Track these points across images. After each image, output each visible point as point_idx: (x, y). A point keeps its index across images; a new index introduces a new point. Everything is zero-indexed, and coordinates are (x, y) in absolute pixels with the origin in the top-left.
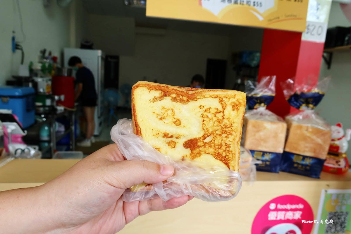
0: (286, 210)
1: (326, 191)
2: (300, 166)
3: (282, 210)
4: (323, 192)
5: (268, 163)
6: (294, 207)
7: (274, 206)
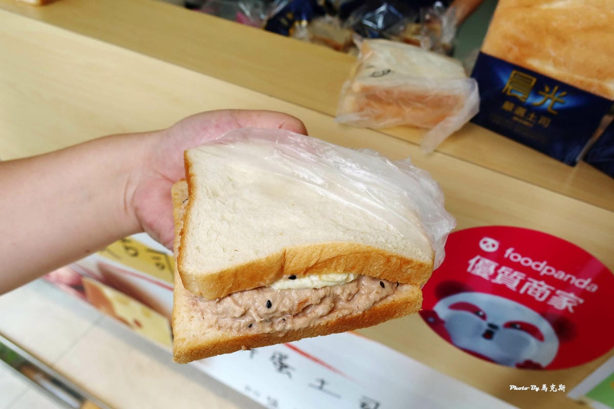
3: (517, 267)
5: (544, 121)
7: (493, 246)
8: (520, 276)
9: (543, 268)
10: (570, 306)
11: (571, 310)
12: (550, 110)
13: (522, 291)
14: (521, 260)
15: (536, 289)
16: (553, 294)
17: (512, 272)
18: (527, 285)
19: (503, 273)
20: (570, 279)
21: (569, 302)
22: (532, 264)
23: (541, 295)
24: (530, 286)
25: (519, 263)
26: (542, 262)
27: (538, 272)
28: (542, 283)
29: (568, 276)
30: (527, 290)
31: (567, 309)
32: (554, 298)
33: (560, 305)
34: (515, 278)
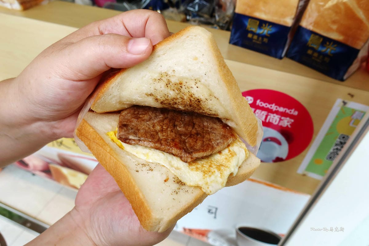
0: (270, 111)
1: (345, 103)
2: (316, 55)
3: (263, 109)
4: (339, 102)
5: (265, 40)
6: (281, 109)
7: (251, 100)
8: (265, 113)
9: (274, 107)
10: (289, 124)
11: (289, 126)
12: (267, 35)
13: (267, 121)
14: (264, 105)
15: (273, 119)
16: (280, 120)
17: (261, 112)
18: (269, 117)
19: (258, 113)
20: (286, 111)
21: (288, 122)
22: (269, 106)
23: (276, 121)
24: (270, 118)
25: (263, 107)
26: (272, 104)
27: (272, 110)
28: (275, 115)
29: (285, 109)
30: (269, 120)
31: (287, 126)
32: (281, 122)
33: (284, 124)
34: (263, 114)
